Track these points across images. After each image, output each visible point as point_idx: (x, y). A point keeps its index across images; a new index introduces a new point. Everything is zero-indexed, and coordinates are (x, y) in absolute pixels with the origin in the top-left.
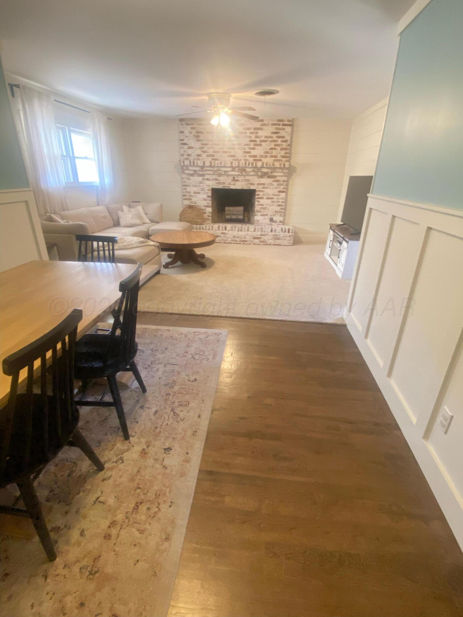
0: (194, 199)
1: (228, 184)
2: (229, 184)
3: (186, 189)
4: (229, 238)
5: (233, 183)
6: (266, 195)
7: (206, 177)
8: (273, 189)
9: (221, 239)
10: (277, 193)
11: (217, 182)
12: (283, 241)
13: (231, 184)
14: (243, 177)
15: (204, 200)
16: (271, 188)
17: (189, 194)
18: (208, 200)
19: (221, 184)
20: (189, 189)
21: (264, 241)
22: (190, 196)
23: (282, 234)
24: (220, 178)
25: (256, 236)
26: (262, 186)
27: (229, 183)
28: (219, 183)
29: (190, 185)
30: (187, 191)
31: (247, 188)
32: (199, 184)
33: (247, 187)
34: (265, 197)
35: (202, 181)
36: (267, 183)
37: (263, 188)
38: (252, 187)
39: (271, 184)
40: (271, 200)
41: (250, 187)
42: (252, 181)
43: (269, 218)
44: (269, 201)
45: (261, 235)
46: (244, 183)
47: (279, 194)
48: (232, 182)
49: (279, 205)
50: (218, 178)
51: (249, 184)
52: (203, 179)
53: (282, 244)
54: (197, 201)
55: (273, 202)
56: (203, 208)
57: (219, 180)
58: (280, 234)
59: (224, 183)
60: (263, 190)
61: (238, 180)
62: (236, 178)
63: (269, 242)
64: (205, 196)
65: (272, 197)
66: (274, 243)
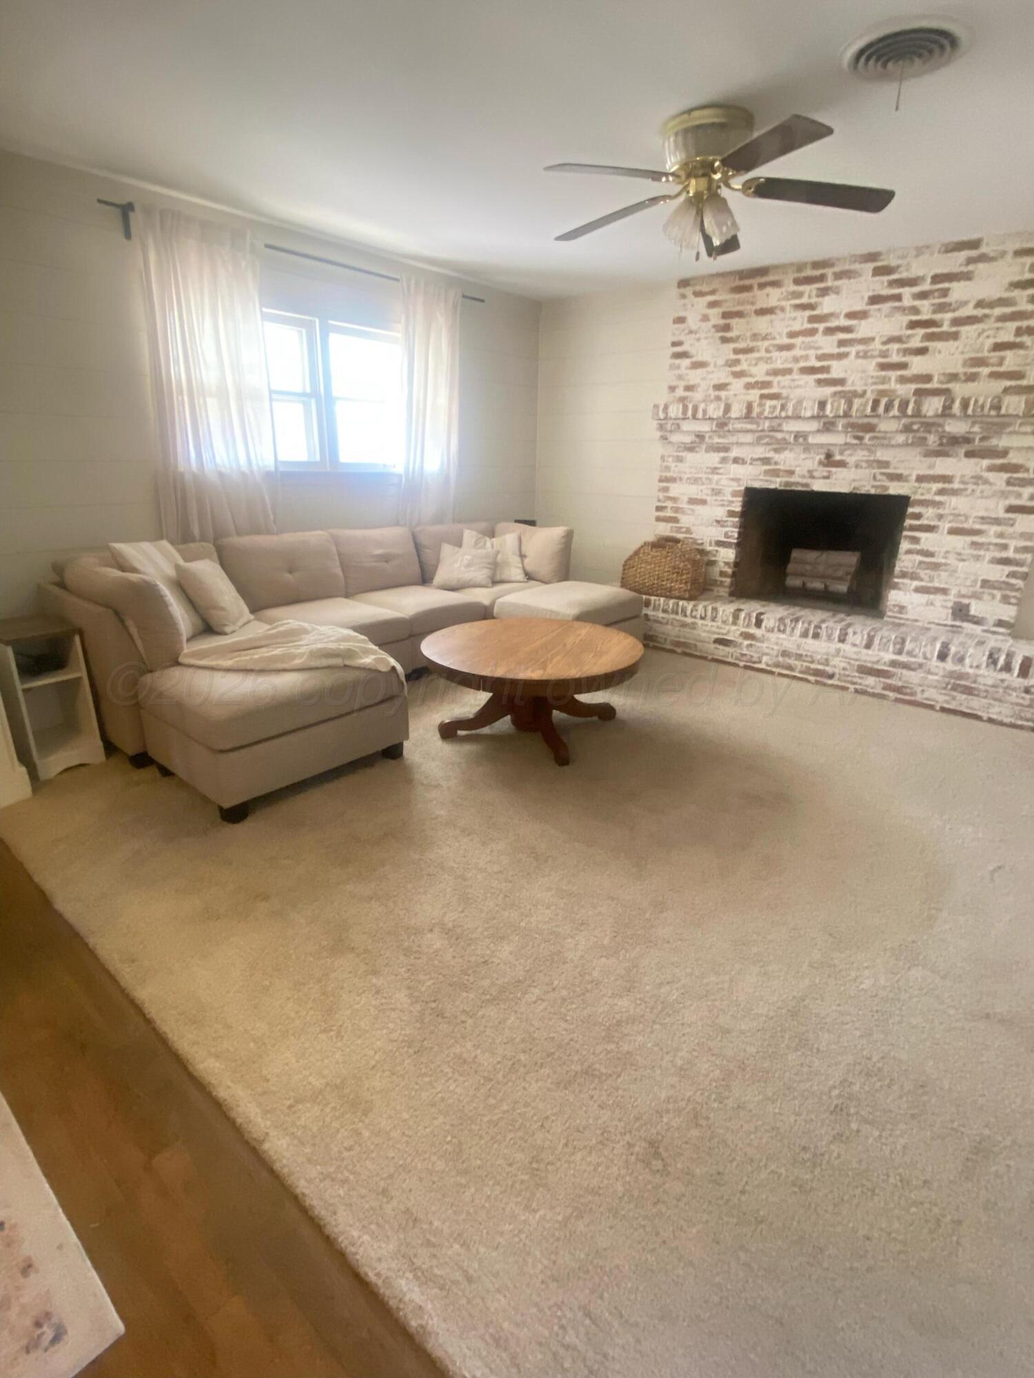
0: (685, 520)
1: (803, 477)
2: (807, 474)
3: (666, 489)
4: (767, 654)
5: (823, 471)
6: (951, 518)
7: (735, 452)
8: (987, 498)
9: (738, 655)
10: (1002, 514)
11: (767, 467)
12: (990, 704)
13: (815, 474)
14: (865, 453)
15: (715, 524)
16: (978, 493)
17: (674, 505)
18: (729, 524)
19: (778, 476)
20: (676, 490)
21: (903, 687)
22: (677, 510)
23: (988, 677)
24: (776, 457)
25: (873, 663)
26: (940, 485)
27: (810, 472)
28: (775, 473)
29: (681, 479)
30: (671, 494)
31: (873, 491)
32: (706, 476)
33: (873, 487)
34: (945, 526)
35: (720, 466)
36: (963, 476)
37: (941, 492)
38: (895, 489)
39: (978, 479)
40: (969, 539)
41: (886, 488)
42: (895, 468)
43: (950, 604)
44: (960, 542)
45: (894, 664)
46: (866, 473)
47: (1010, 519)
48: (821, 468)
49: (1005, 561)
50: (771, 454)
51: (884, 478)
52: (724, 460)
53: (985, 716)
54: (694, 525)
55: (974, 545)
56: (709, 548)
57: (776, 463)
58: (980, 676)
59: (791, 473)
60: (938, 498)
61: (841, 464)
62: (838, 457)
63: (926, 695)
64: (721, 513)
65: (977, 527)
66: (947, 702)
